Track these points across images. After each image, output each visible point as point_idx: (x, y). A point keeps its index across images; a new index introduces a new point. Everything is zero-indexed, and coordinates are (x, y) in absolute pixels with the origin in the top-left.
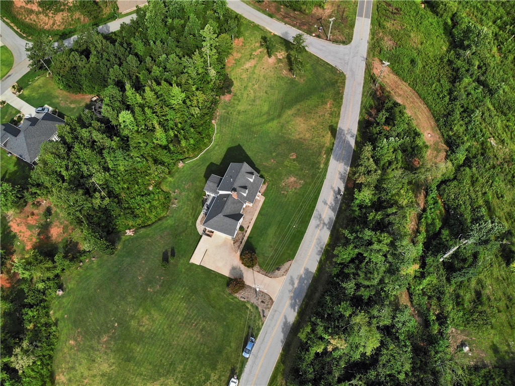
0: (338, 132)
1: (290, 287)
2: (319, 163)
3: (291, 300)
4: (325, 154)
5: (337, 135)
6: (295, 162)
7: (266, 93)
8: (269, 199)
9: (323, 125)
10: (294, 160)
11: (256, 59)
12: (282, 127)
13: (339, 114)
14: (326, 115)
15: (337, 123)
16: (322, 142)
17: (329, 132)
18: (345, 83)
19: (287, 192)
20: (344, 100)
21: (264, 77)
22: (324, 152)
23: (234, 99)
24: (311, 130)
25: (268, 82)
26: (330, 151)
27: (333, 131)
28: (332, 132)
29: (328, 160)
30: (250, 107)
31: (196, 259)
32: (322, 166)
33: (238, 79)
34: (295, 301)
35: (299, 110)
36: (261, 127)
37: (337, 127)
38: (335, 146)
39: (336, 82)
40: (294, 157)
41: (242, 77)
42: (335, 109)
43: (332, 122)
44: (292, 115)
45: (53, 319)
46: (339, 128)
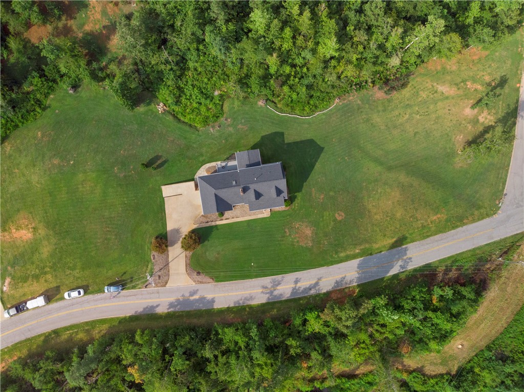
0: (400, 248)
1: (187, 294)
2: (345, 250)
3: (176, 302)
4: (361, 250)
5: (394, 250)
6: (332, 223)
7: (415, 135)
8: (270, 221)
9: (401, 226)
10: (335, 220)
11: (461, 92)
12: (376, 181)
13: (428, 236)
14: (419, 222)
15: (413, 241)
16: (376, 239)
17: (395, 239)
18: (483, 218)
19: (290, 235)
20: (453, 231)
21: (438, 118)
22: (362, 247)
23: (382, 103)
24: (387, 217)
25: (433, 126)
26: (367, 253)
27: (400, 242)
28: (396, 242)
29: (354, 257)
30: (383, 128)
31: (167, 191)
32: (342, 255)
33: (415, 90)
34: (177, 305)
35: (411, 186)
36: (362, 157)
37: (407, 243)
38: (378, 255)
39: (479, 208)
40: (339, 218)
41: (421, 93)
42: (433, 229)
43: (411, 234)
44: (399, 183)
45: (48, 103)
46: (406, 248)
